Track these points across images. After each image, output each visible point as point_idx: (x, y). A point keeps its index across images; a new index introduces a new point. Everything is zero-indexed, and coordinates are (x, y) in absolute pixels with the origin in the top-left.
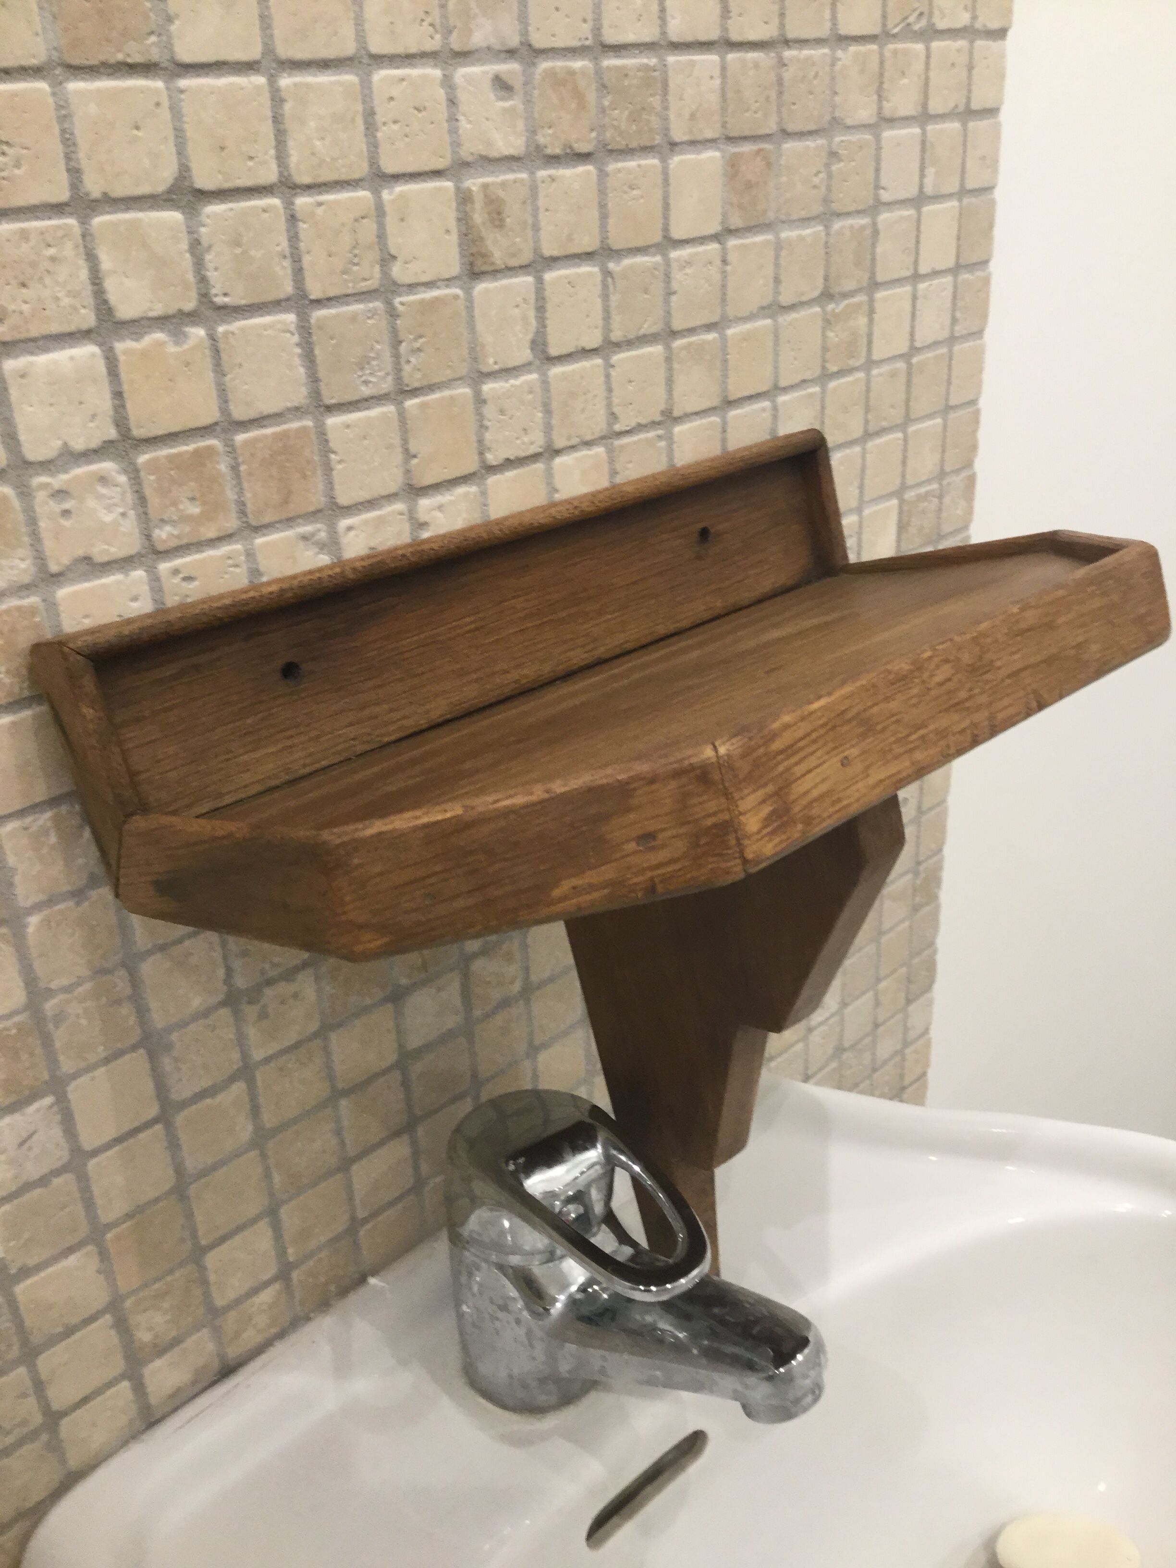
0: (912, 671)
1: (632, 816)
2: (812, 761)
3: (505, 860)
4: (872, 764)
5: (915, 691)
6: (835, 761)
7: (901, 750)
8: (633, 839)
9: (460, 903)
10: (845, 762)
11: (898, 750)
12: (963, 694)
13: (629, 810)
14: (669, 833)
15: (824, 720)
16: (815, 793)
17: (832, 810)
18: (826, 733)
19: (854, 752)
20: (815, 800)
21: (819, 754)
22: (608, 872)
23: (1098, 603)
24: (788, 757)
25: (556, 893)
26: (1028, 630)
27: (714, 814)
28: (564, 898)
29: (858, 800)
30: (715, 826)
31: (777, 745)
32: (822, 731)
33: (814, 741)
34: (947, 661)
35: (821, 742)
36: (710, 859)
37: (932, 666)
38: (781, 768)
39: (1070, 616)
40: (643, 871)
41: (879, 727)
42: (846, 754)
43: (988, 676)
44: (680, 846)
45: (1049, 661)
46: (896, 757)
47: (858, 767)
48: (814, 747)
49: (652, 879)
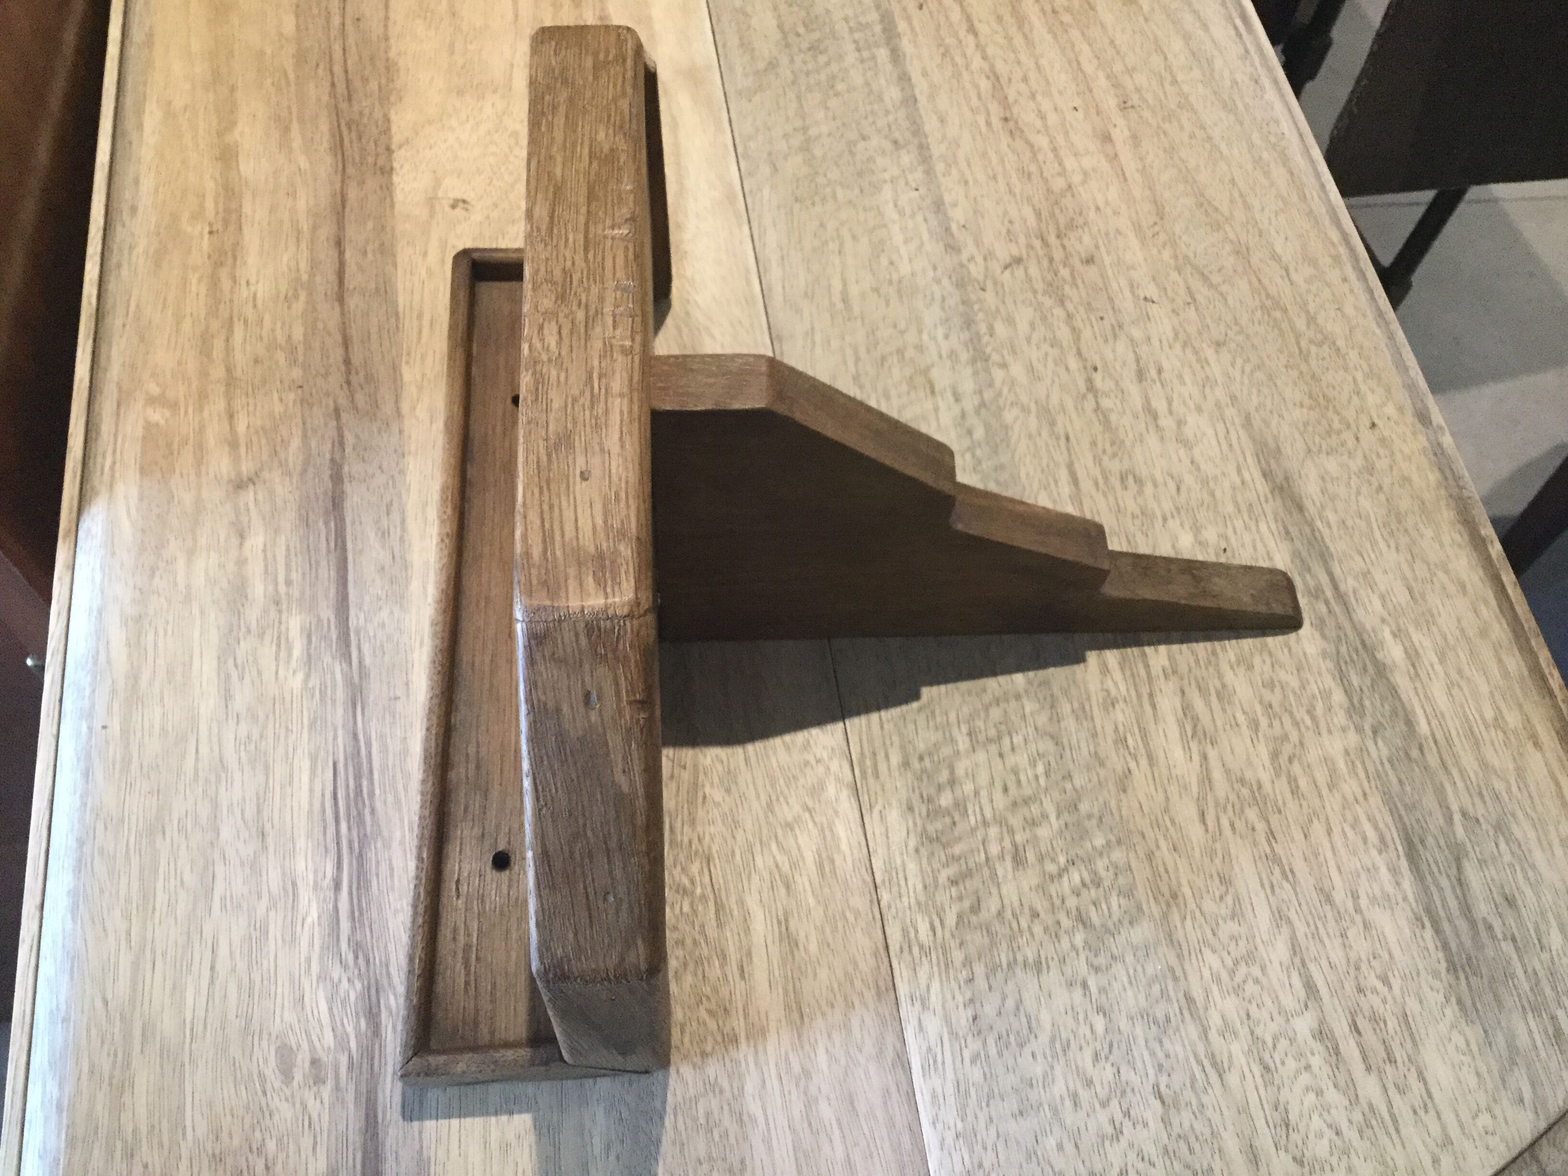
0: (534, 373)
1: (565, 709)
2: (568, 515)
3: (585, 825)
4: (601, 444)
5: (554, 373)
6: (579, 487)
7: (602, 404)
8: (587, 713)
9: (618, 873)
10: (584, 477)
11: (600, 409)
12: (580, 315)
13: (558, 710)
14: (588, 679)
15: (536, 491)
16: (599, 521)
17: (623, 504)
18: (549, 489)
19: (580, 462)
20: (605, 522)
21: (564, 504)
22: (615, 740)
23: (560, 121)
24: (553, 543)
25: (626, 788)
26: (552, 217)
27: (577, 635)
28: (631, 782)
29: (627, 469)
30: (589, 636)
31: (536, 552)
32: (546, 498)
33: (551, 507)
34: (541, 328)
35: (556, 502)
36: (621, 647)
37: (538, 345)
38: (559, 553)
39: (559, 159)
40: (620, 711)
41: (570, 426)
42: (578, 472)
43: (576, 278)
44: (602, 671)
45: (591, 197)
46: (607, 412)
47: (596, 461)
48: (556, 510)
49: (630, 703)
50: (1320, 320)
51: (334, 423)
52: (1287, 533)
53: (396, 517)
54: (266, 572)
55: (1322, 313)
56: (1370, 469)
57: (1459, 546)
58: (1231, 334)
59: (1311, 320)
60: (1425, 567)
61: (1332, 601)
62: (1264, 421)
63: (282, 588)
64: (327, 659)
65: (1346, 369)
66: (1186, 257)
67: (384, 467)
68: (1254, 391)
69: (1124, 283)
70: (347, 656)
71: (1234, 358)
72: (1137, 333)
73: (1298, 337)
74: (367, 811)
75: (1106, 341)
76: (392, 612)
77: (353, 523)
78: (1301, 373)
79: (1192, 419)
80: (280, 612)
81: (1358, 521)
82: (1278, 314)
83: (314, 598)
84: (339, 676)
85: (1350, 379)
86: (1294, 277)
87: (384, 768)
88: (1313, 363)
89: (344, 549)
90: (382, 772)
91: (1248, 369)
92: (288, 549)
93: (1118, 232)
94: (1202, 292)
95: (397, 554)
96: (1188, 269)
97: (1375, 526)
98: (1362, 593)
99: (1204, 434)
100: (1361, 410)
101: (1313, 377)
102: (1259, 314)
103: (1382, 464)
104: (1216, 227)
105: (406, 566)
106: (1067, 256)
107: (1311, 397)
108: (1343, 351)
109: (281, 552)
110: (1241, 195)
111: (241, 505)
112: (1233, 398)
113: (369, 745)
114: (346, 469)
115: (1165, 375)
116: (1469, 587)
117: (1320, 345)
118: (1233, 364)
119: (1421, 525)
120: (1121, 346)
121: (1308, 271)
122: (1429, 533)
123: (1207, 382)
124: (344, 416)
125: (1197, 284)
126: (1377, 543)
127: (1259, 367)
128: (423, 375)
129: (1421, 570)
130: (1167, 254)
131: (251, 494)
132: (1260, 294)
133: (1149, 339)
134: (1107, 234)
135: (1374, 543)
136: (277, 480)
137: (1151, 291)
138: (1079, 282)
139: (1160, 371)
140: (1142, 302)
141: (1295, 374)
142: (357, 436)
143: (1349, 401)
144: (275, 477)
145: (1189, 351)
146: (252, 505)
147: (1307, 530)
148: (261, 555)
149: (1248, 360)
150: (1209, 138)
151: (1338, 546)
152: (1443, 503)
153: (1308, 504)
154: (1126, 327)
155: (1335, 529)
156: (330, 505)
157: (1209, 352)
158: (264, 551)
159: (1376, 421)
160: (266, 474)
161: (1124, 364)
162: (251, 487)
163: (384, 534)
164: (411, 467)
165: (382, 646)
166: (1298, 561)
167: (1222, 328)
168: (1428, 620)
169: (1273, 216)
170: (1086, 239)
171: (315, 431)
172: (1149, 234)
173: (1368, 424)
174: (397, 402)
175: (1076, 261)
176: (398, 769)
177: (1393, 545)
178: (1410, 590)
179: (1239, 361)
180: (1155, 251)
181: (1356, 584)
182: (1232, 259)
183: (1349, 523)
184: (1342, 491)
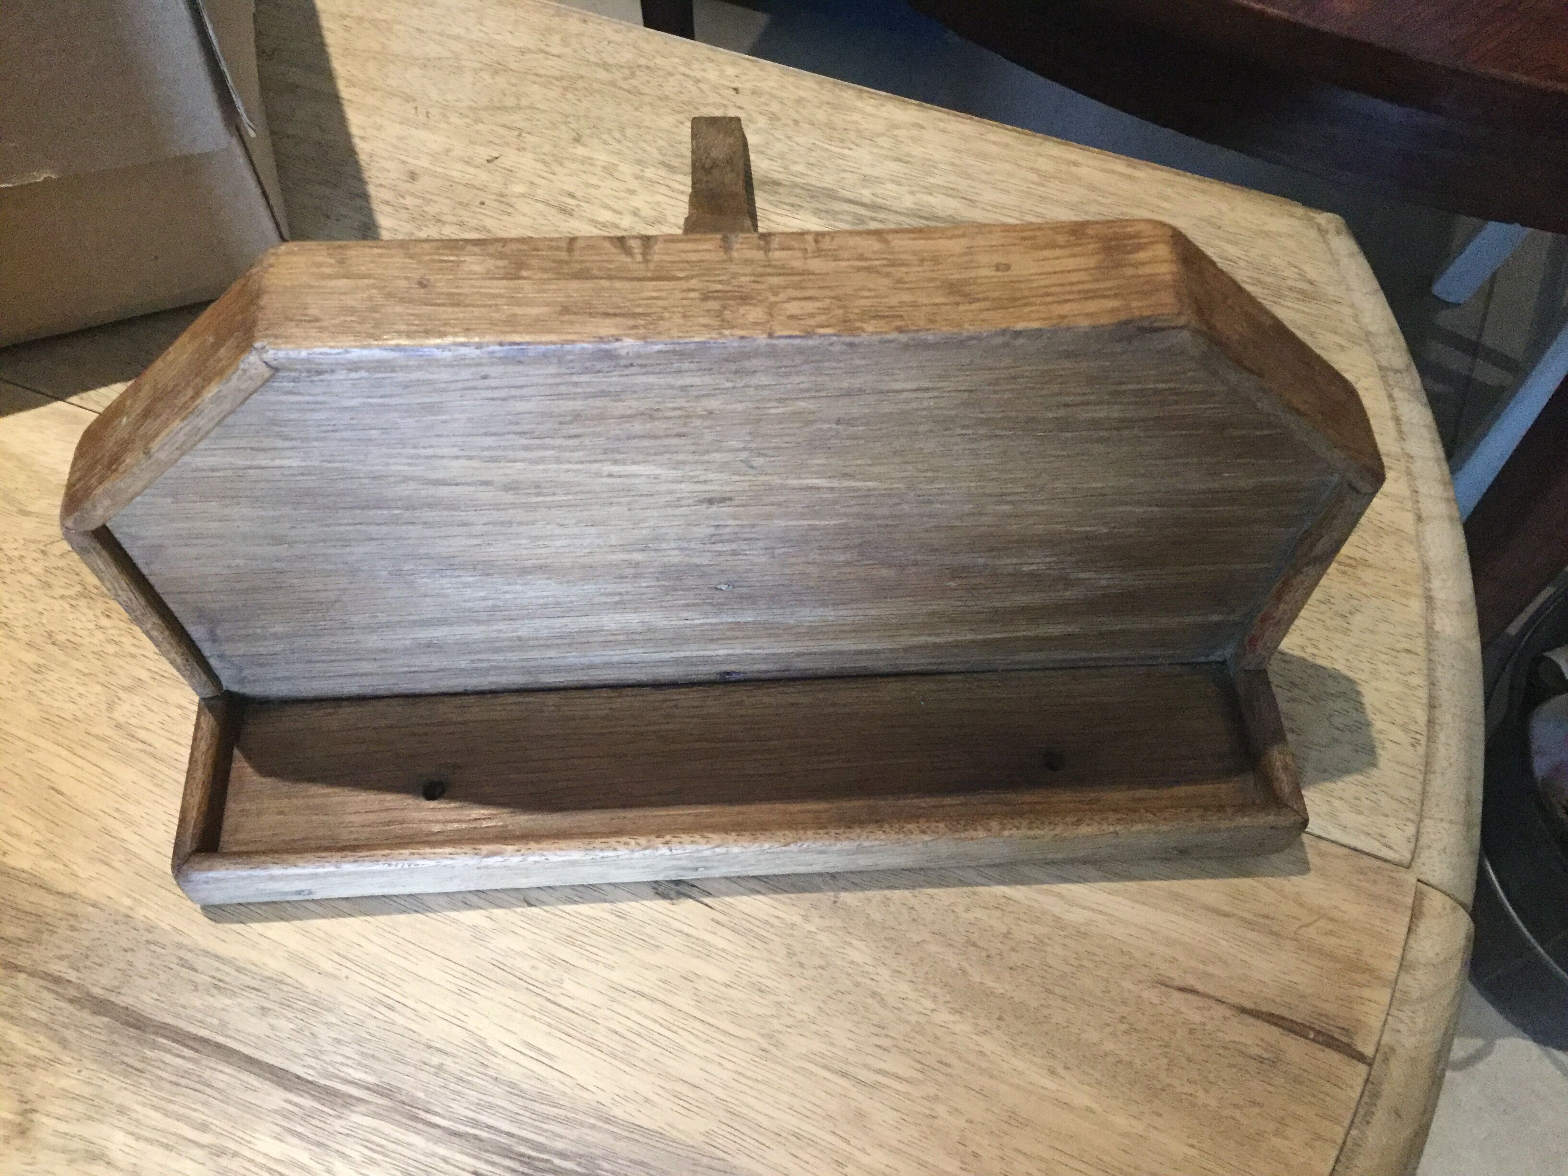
50: (611, 61)
51: (23, 976)
52: (792, 205)
53: (200, 962)
54: (167, 1147)
55: (604, 55)
56: (774, 118)
57: (882, 105)
58: (574, 126)
59: (606, 66)
60: (884, 138)
61: (874, 215)
62: (677, 156)
63: (205, 1138)
64: (338, 1125)
65: (670, 74)
66: (470, 108)
67: (129, 945)
68: (644, 145)
69: (459, 166)
70: (347, 1102)
71: (599, 138)
72: (519, 189)
73: (613, 83)
74: (557, 1161)
75: (509, 214)
76: (328, 1024)
77: (177, 1016)
78: (650, 103)
79: (637, 202)
80: (235, 1154)
81: (813, 154)
82: (580, 84)
83: (246, 1106)
84: (368, 1121)
85: (681, 77)
86: (554, 51)
87: (514, 1119)
88: (646, 90)
89: (205, 1041)
90: (521, 1124)
91: (617, 135)
92: (156, 1108)
93: (400, 139)
94: (516, 119)
95: (253, 984)
96: (483, 115)
97: (828, 147)
98: (879, 191)
99: (658, 203)
100: (715, 88)
101: (660, 98)
102: (569, 96)
103: (775, 107)
104: (458, 70)
105: (278, 982)
106: (394, 188)
107: (679, 112)
108: (652, 64)
109: (156, 1118)
110: (440, 34)
111: (53, 1140)
112: (639, 162)
113: (476, 1124)
114: (97, 991)
115: (579, 194)
116: (921, 122)
117: (633, 75)
118: (605, 143)
119: (847, 118)
120: (523, 206)
121: (556, 38)
122: (856, 117)
123: (610, 171)
124: (21, 961)
125: (505, 118)
126: (844, 156)
127: (622, 130)
128: (37, 844)
129: (884, 142)
130: (454, 119)
131: (44, 1119)
132: (551, 83)
133: (532, 183)
134: (395, 147)
135: (843, 157)
136: (51, 1080)
137: (485, 152)
138: (428, 196)
139: (572, 196)
140: (491, 166)
141: (647, 109)
142: (61, 958)
143: (701, 91)
144: (44, 1079)
145: (567, 163)
146: (63, 1127)
147: (798, 191)
148: (142, 1145)
149: (609, 131)
150: (361, 19)
151: (828, 181)
152: (837, 91)
153: (776, 176)
154: (506, 192)
155: (810, 173)
156: (133, 1032)
157: (580, 151)
158: (138, 1138)
159: (734, 85)
160: (31, 1092)
161: (543, 215)
162: (36, 1117)
163: (219, 986)
164: (151, 915)
165: (363, 1054)
166: (822, 214)
167: (563, 128)
168: (929, 166)
169: (479, 27)
170: (388, 165)
171: (14, 1003)
172: (422, 118)
173: (733, 92)
174: (49, 890)
175: (404, 186)
176: (529, 1104)
177: (852, 146)
178: (898, 160)
179: (605, 136)
180: (446, 126)
181: (871, 191)
182: (498, 79)
183: (812, 160)
184: (779, 147)
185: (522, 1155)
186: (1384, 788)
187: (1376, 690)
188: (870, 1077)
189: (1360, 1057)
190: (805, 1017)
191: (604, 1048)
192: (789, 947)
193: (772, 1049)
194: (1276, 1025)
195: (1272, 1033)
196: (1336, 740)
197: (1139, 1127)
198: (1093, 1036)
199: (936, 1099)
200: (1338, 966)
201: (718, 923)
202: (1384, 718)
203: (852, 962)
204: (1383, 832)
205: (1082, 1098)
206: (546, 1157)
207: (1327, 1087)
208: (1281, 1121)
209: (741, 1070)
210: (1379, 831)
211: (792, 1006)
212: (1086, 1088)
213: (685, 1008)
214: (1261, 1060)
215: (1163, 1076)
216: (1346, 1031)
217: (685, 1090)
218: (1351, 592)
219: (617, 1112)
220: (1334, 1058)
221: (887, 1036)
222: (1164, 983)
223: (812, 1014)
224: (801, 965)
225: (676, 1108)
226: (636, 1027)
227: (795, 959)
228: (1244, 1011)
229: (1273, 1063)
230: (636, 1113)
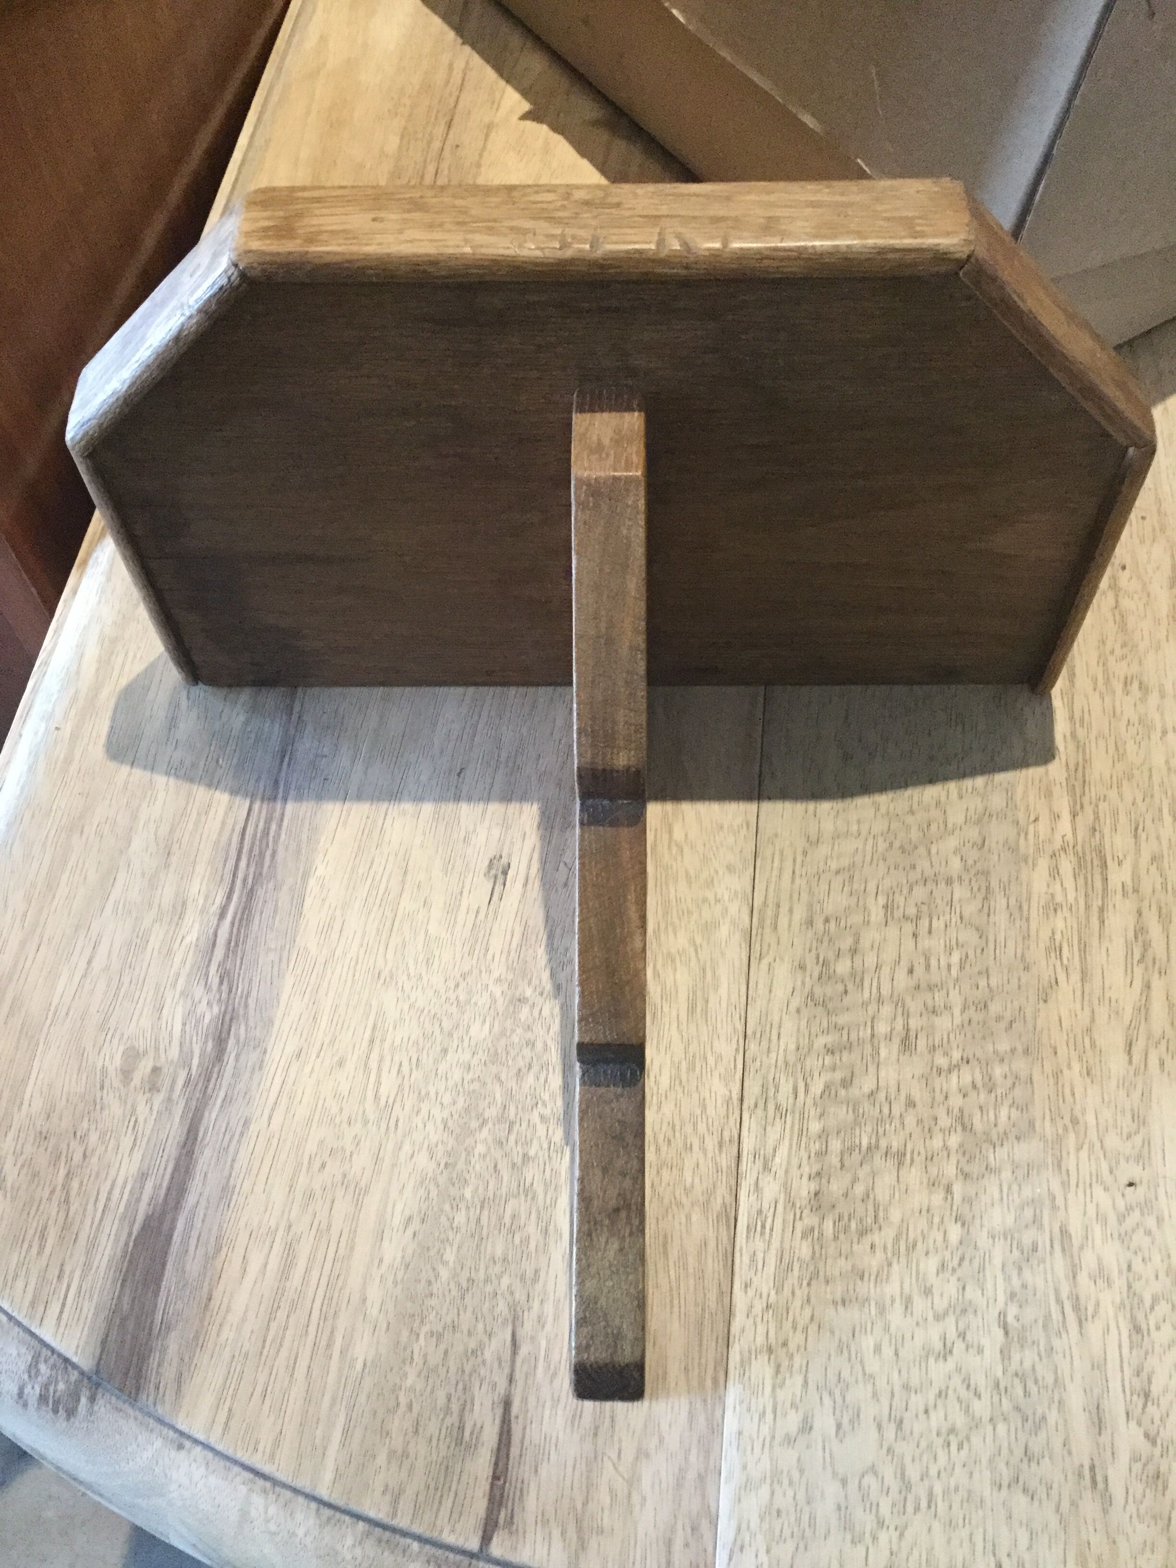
74: (269, 853)
185: (269, 828)
186: (802, 1546)
187: (929, 1530)
188: (373, 1064)
189: (486, 1539)
190: (413, 999)
191: (358, 859)
192: (470, 972)
193: (382, 981)
194: (500, 1440)
195: (490, 1436)
196: (844, 1482)
197: (373, 1311)
198: (450, 1255)
199: (366, 1122)
200: (579, 1506)
201: (478, 912)
202: (895, 1540)
203: (469, 1027)
204: (747, 1548)
205: (391, 1251)
206: (271, 844)
207: (448, 1503)
208: (405, 1454)
209: (360, 961)
210: (747, 1543)
211: (420, 987)
212: (399, 1255)
213: (401, 908)
214: (461, 1428)
215: (425, 1329)
216: (510, 1521)
217: (337, 926)
218: (1055, 1486)
219: (312, 882)
220: (480, 1506)
221: (411, 1070)
222: (516, 1320)
223: (417, 1005)
224: (457, 986)
225: (321, 925)
226: (378, 877)
227: (461, 980)
228: (507, 1404)
229: (459, 1441)
230: (313, 895)
